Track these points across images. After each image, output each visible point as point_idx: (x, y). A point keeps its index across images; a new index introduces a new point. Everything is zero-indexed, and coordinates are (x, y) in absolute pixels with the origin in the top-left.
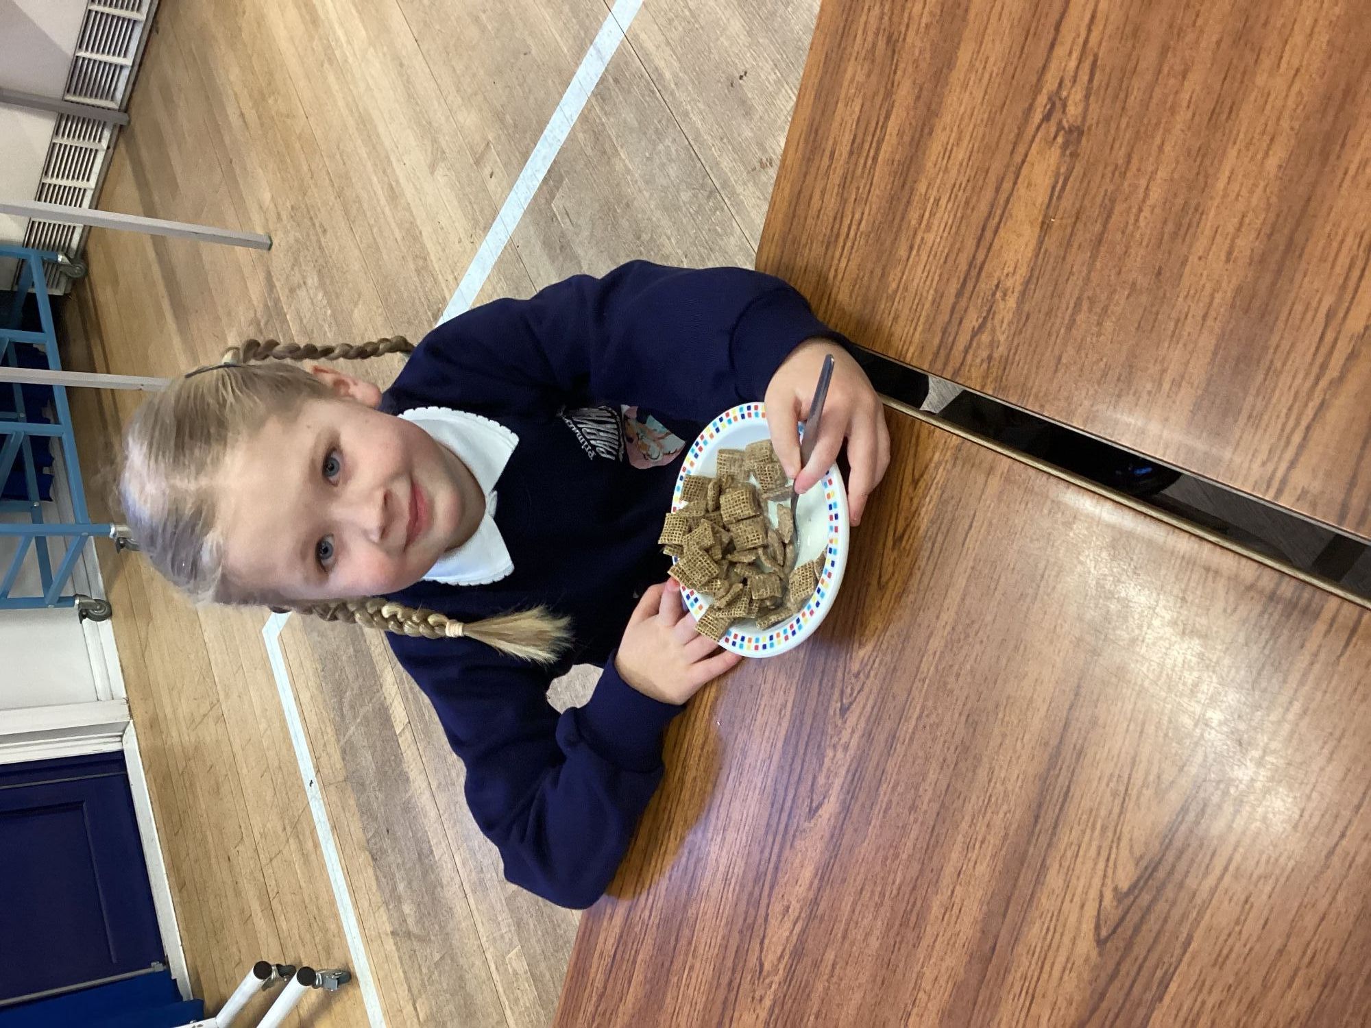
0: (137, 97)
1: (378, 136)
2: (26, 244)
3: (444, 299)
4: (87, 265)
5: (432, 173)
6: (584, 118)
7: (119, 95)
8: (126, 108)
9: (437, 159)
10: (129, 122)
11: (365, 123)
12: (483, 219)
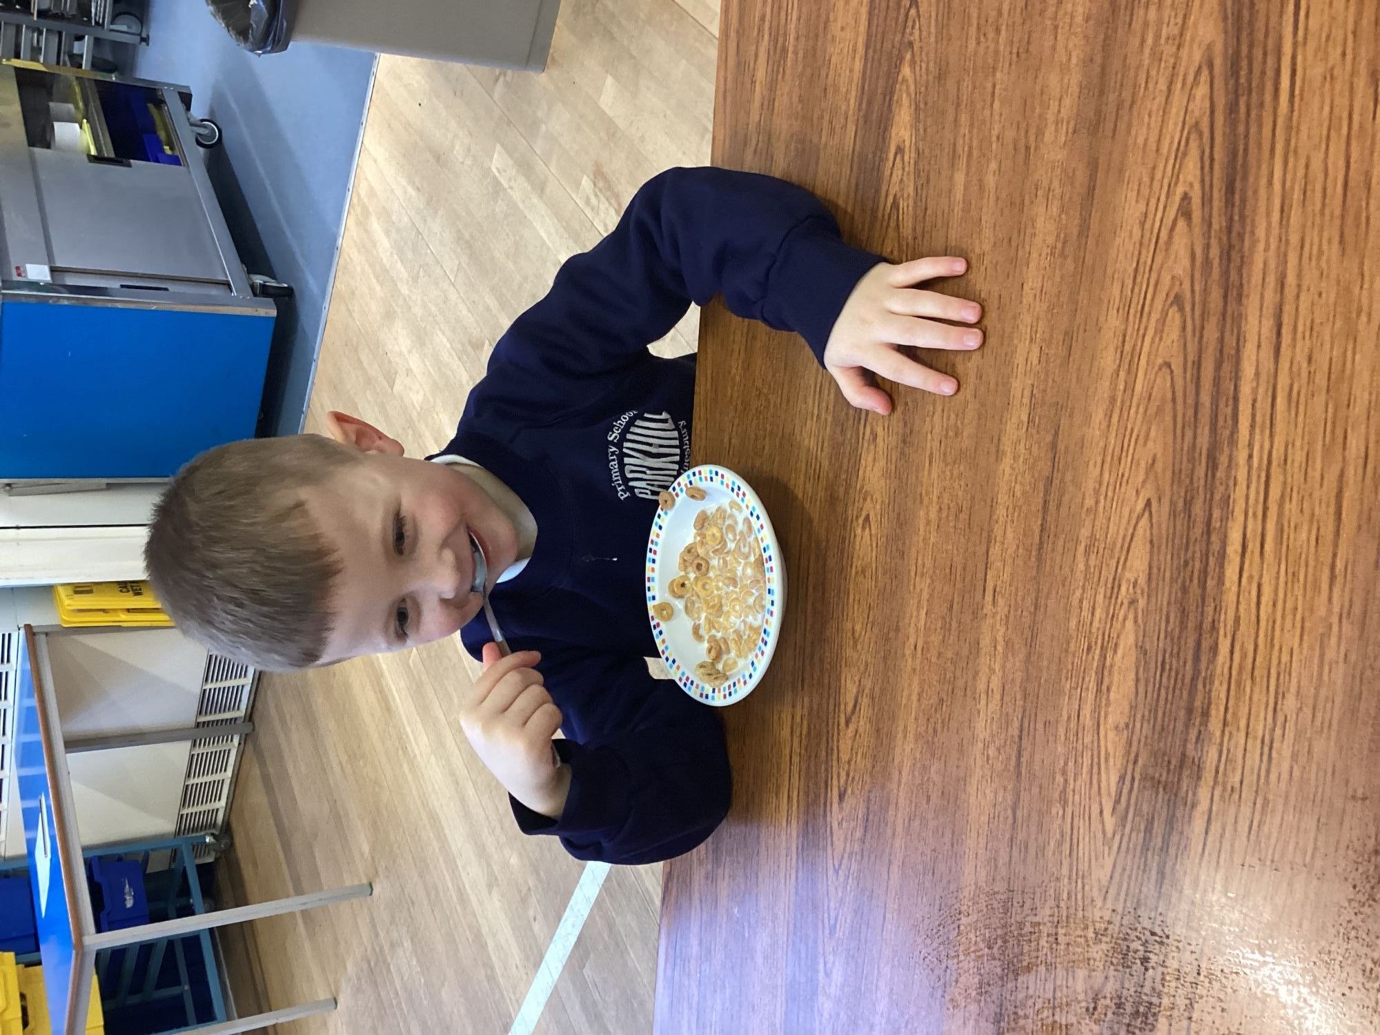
0: (259, 705)
1: (445, 836)
2: (178, 832)
3: (510, 1017)
4: (232, 838)
5: (490, 893)
6: (599, 903)
7: (243, 706)
8: (250, 717)
9: (492, 882)
10: (254, 730)
11: (434, 819)
12: (535, 959)
